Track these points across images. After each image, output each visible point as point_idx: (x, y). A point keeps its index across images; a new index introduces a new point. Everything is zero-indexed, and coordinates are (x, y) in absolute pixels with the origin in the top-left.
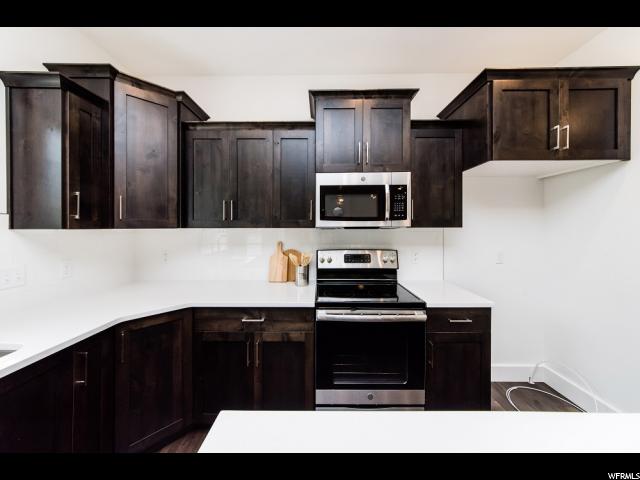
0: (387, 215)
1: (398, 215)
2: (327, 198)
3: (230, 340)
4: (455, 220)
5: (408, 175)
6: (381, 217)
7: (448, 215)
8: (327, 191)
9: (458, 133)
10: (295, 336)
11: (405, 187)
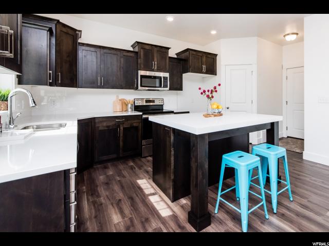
0: (162, 86)
1: (165, 86)
2: (143, 79)
3: (111, 128)
4: (180, 89)
5: (168, 74)
6: (160, 86)
7: (179, 87)
8: (142, 77)
9: (182, 62)
10: (135, 125)
11: (167, 77)
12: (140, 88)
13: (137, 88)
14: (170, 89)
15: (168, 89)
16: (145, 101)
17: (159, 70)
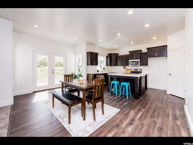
2: (130, 63)
4: (147, 65)
13: (129, 66)
14: (140, 65)
15: (139, 65)
16: (134, 70)
17: (136, 59)
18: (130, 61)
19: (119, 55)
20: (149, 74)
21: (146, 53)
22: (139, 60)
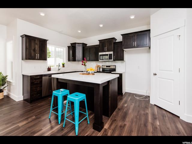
2: (101, 56)
11: (112, 54)
12: (99, 60)
13: (98, 61)
14: (114, 60)
15: (112, 60)
16: (106, 66)
18: (100, 54)
19: (87, 46)
20: (125, 72)
21: (121, 42)
22: (112, 53)
